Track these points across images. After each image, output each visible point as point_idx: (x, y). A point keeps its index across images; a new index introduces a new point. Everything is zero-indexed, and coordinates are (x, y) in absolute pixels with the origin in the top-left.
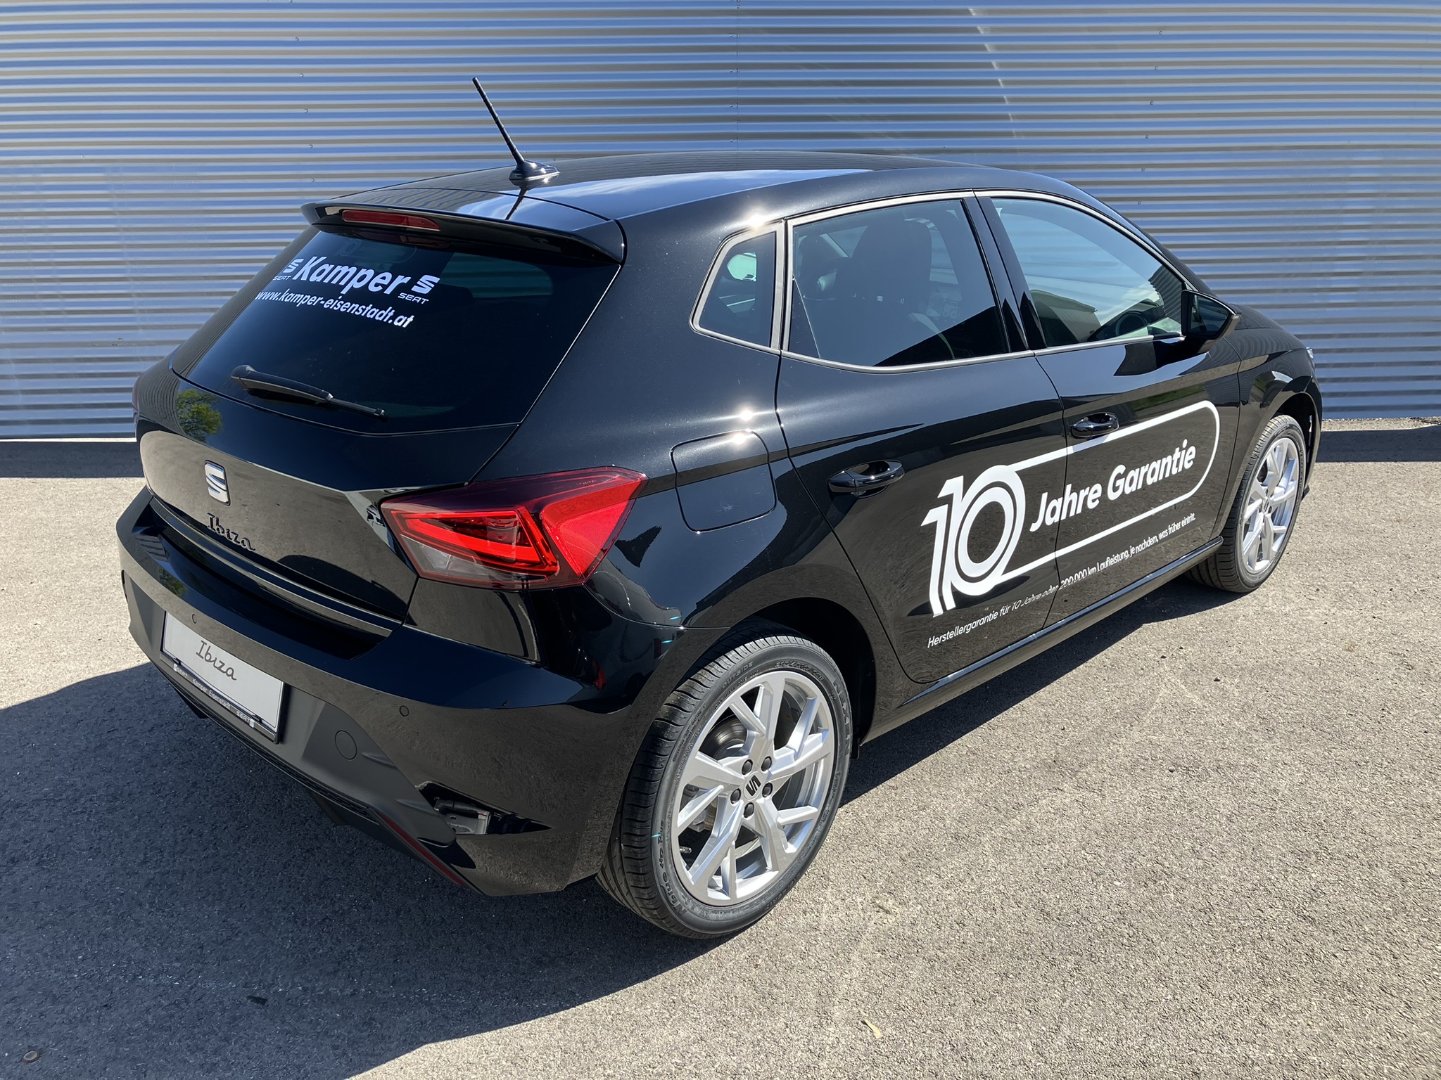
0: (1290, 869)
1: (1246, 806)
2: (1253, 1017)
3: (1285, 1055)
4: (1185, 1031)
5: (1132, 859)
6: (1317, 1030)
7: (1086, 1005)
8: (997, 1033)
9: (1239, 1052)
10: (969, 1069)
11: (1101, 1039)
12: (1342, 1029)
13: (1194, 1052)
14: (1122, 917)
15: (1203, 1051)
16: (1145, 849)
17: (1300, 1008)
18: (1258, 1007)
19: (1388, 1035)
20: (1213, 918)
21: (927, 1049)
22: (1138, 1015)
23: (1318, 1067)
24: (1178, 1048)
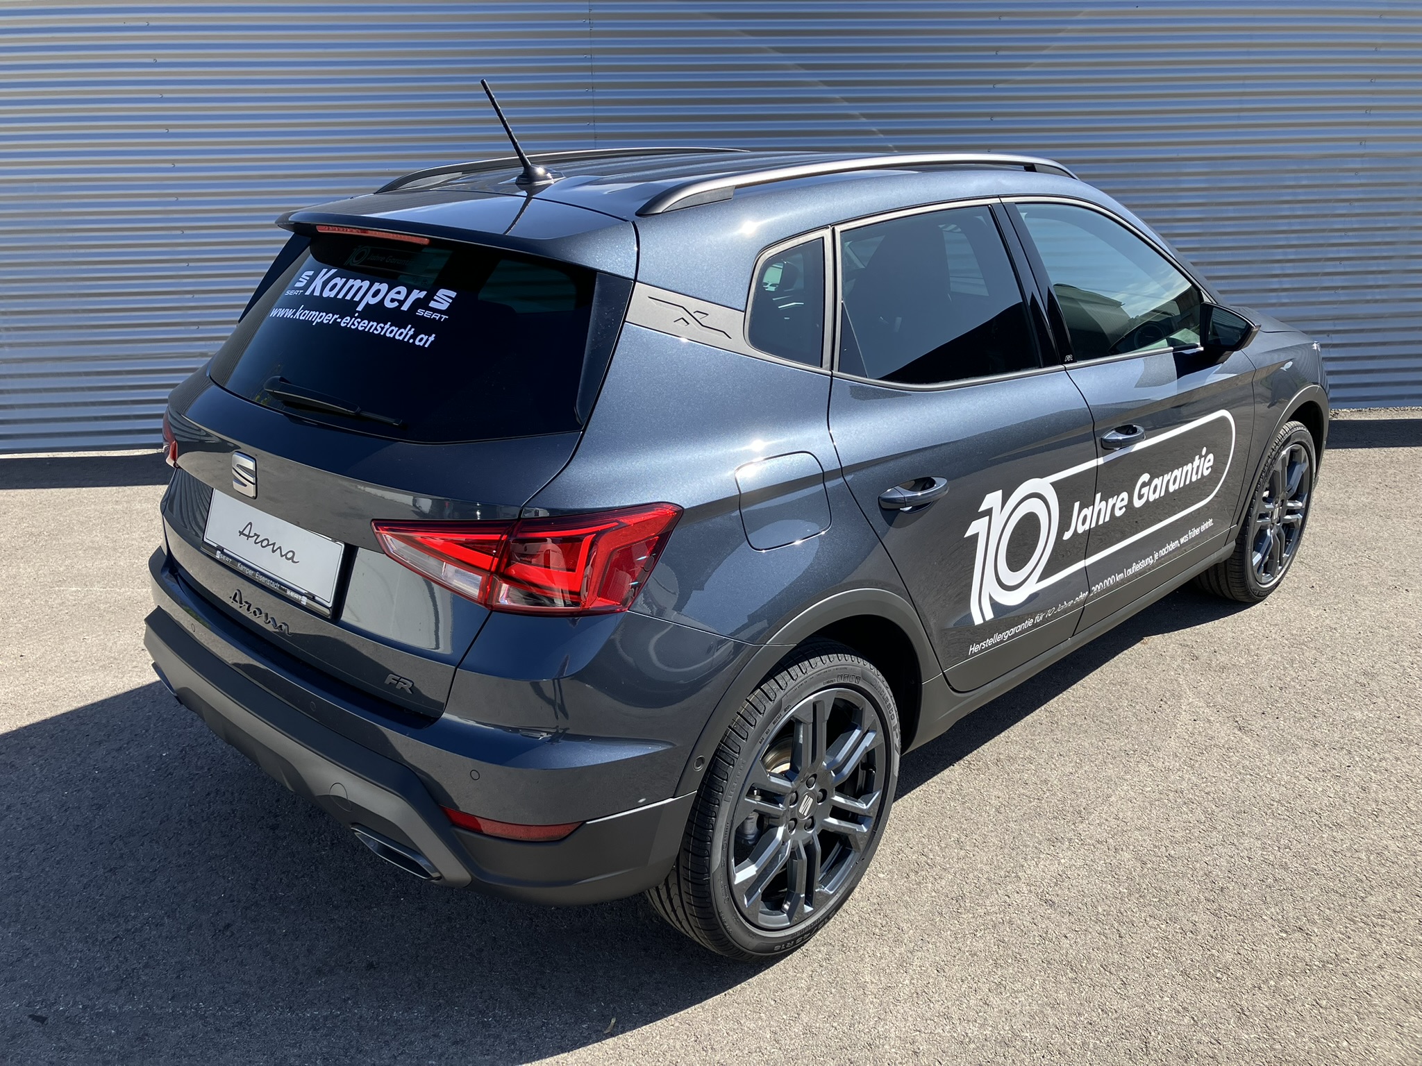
0: (1042, 856)
1: (1016, 797)
2: (979, 998)
3: (1001, 1032)
4: (914, 1013)
5: (900, 851)
6: (1035, 1007)
7: (828, 993)
8: (741, 1023)
9: (959, 1031)
10: (707, 1058)
11: (835, 1024)
12: (1058, 1006)
13: (918, 1033)
14: (879, 908)
15: (926, 1032)
16: (913, 842)
17: (1024, 987)
18: (985, 988)
19: (1100, 1010)
20: (962, 905)
21: (672, 1041)
22: (875, 1000)
23: (1029, 1043)
24: (904, 1029)
